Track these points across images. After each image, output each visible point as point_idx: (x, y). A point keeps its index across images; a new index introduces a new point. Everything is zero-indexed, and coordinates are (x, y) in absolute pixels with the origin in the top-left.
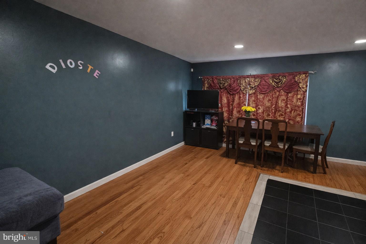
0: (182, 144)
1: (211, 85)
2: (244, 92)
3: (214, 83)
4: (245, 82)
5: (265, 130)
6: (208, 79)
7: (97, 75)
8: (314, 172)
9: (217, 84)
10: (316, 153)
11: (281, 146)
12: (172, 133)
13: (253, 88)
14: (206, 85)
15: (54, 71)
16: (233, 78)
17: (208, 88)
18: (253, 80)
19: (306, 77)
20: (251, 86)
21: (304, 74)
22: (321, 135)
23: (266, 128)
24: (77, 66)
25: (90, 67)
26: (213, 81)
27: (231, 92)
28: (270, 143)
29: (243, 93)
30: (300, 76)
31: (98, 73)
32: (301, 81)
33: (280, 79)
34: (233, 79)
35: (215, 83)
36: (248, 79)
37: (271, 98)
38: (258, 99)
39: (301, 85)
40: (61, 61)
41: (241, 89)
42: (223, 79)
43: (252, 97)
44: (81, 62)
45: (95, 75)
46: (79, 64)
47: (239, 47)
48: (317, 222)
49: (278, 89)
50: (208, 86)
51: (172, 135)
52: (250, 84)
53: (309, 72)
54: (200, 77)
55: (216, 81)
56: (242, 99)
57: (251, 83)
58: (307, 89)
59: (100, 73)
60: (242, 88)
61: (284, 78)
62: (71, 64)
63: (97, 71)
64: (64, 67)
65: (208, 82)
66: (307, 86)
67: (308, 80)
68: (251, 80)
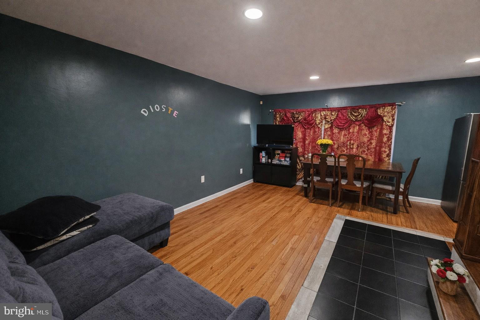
0: (251, 181)
1: (283, 119)
2: (319, 126)
3: (286, 116)
4: (321, 115)
5: (341, 167)
6: (280, 112)
7: (175, 115)
8: (395, 212)
9: (290, 118)
10: (396, 193)
11: (358, 184)
12: (241, 170)
13: (329, 122)
14: (278, 119)
15: (146, 115)
16: (307, 111)
17: (280, 122)
18: (329, 113)
19: (392, 109)
20: (327, 120)
21: (390, 106)
22: (403, 173)
23: (342, 164)
24: (161, 109)
25: (170, 109)
26: (286, 115)
27: (305, 126)
28: (347, 181)
29: (319, 128)
30: (384, 109)
31: (176, 113)
32: (386, 114)
33: (359, 113)
34: (307, 113)
35: (288, 116)
36: (323, 112)
37: (347, 133)
38: (333, 134)
39: (385, 119)
40: (150, 106)
41: (316, 123)
42: (297, 112)
43: (327, 131)
44: (164, 106)
45: (174, 115)
46: (163, 108)
47: (314, 78)
48: (394, 260)
49: (357, 123)
50: (280, 120)
51: (241, 172)
52: (325, 118)
53: (396, 104)
54: (271, 111)
55: (289, 115)
56: (318, 134)
57: (327, 117)
58: (394, 123)
59: (178, 113)
60: (318, 122)
61: (365, 110)
62: (157, 108)
63: (176, 112)
64: (152, 111)
65: (280, 116)
66: (393, 120)
67: (395, 112)
68: (327, 114)
